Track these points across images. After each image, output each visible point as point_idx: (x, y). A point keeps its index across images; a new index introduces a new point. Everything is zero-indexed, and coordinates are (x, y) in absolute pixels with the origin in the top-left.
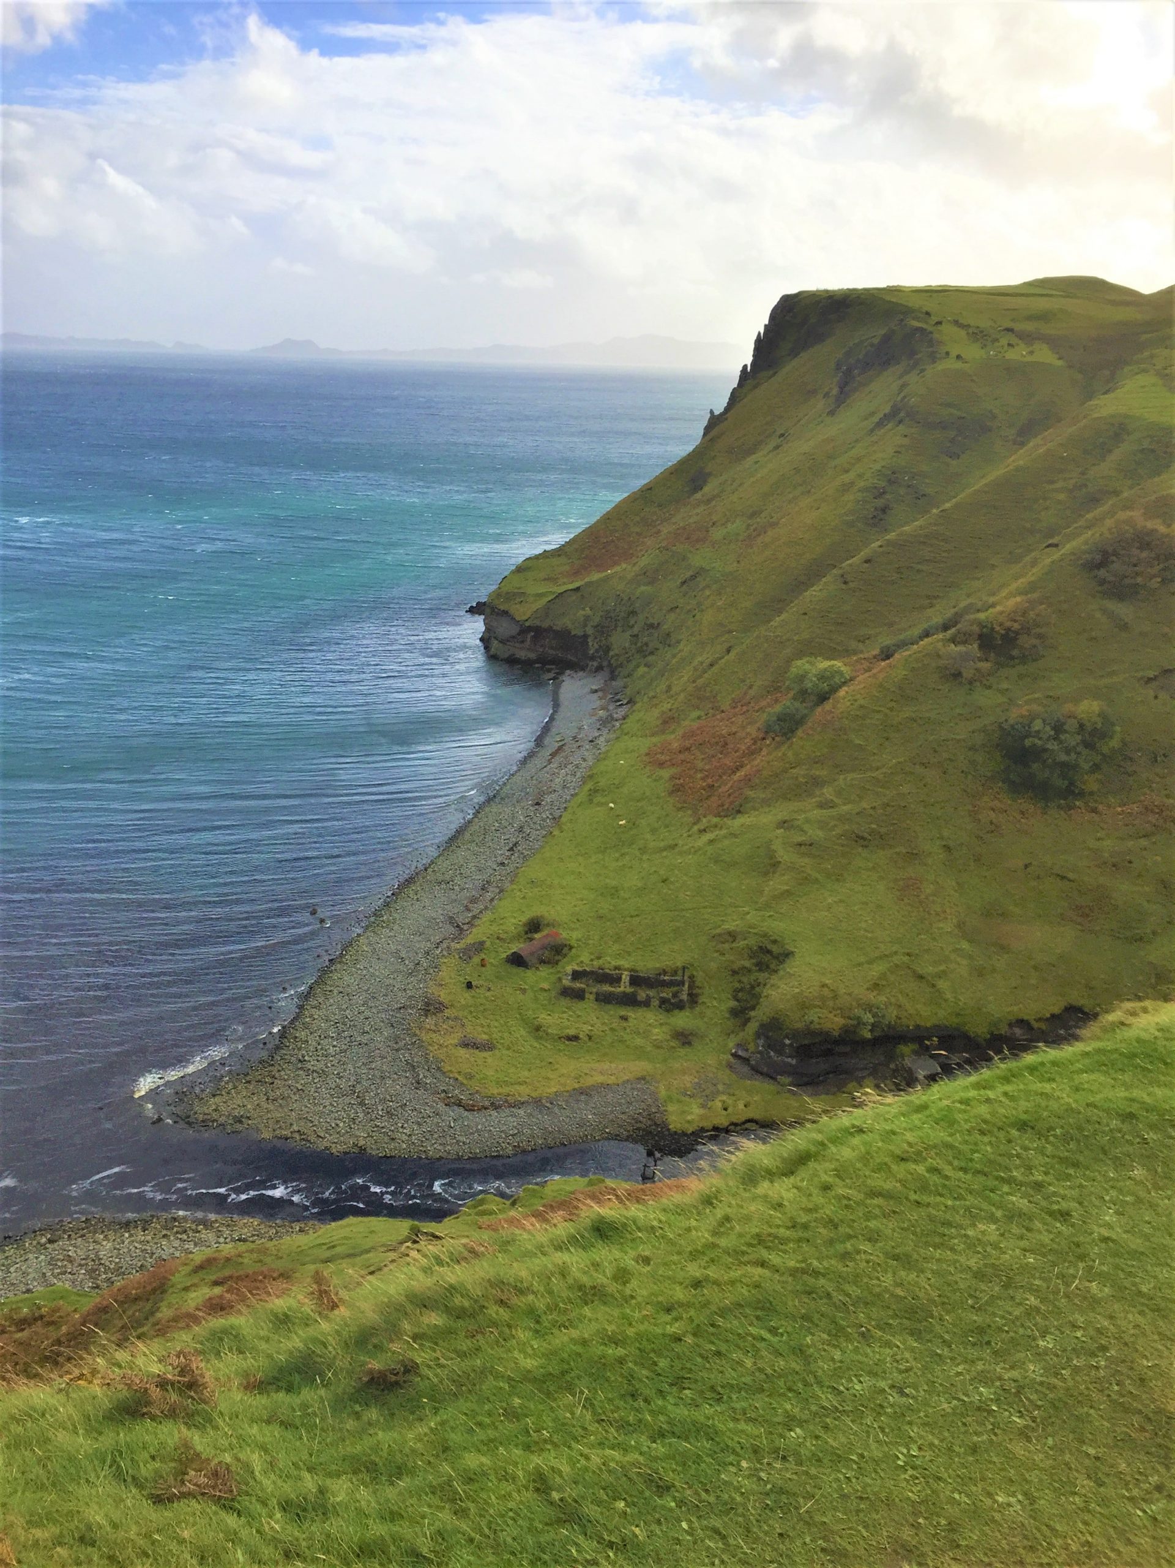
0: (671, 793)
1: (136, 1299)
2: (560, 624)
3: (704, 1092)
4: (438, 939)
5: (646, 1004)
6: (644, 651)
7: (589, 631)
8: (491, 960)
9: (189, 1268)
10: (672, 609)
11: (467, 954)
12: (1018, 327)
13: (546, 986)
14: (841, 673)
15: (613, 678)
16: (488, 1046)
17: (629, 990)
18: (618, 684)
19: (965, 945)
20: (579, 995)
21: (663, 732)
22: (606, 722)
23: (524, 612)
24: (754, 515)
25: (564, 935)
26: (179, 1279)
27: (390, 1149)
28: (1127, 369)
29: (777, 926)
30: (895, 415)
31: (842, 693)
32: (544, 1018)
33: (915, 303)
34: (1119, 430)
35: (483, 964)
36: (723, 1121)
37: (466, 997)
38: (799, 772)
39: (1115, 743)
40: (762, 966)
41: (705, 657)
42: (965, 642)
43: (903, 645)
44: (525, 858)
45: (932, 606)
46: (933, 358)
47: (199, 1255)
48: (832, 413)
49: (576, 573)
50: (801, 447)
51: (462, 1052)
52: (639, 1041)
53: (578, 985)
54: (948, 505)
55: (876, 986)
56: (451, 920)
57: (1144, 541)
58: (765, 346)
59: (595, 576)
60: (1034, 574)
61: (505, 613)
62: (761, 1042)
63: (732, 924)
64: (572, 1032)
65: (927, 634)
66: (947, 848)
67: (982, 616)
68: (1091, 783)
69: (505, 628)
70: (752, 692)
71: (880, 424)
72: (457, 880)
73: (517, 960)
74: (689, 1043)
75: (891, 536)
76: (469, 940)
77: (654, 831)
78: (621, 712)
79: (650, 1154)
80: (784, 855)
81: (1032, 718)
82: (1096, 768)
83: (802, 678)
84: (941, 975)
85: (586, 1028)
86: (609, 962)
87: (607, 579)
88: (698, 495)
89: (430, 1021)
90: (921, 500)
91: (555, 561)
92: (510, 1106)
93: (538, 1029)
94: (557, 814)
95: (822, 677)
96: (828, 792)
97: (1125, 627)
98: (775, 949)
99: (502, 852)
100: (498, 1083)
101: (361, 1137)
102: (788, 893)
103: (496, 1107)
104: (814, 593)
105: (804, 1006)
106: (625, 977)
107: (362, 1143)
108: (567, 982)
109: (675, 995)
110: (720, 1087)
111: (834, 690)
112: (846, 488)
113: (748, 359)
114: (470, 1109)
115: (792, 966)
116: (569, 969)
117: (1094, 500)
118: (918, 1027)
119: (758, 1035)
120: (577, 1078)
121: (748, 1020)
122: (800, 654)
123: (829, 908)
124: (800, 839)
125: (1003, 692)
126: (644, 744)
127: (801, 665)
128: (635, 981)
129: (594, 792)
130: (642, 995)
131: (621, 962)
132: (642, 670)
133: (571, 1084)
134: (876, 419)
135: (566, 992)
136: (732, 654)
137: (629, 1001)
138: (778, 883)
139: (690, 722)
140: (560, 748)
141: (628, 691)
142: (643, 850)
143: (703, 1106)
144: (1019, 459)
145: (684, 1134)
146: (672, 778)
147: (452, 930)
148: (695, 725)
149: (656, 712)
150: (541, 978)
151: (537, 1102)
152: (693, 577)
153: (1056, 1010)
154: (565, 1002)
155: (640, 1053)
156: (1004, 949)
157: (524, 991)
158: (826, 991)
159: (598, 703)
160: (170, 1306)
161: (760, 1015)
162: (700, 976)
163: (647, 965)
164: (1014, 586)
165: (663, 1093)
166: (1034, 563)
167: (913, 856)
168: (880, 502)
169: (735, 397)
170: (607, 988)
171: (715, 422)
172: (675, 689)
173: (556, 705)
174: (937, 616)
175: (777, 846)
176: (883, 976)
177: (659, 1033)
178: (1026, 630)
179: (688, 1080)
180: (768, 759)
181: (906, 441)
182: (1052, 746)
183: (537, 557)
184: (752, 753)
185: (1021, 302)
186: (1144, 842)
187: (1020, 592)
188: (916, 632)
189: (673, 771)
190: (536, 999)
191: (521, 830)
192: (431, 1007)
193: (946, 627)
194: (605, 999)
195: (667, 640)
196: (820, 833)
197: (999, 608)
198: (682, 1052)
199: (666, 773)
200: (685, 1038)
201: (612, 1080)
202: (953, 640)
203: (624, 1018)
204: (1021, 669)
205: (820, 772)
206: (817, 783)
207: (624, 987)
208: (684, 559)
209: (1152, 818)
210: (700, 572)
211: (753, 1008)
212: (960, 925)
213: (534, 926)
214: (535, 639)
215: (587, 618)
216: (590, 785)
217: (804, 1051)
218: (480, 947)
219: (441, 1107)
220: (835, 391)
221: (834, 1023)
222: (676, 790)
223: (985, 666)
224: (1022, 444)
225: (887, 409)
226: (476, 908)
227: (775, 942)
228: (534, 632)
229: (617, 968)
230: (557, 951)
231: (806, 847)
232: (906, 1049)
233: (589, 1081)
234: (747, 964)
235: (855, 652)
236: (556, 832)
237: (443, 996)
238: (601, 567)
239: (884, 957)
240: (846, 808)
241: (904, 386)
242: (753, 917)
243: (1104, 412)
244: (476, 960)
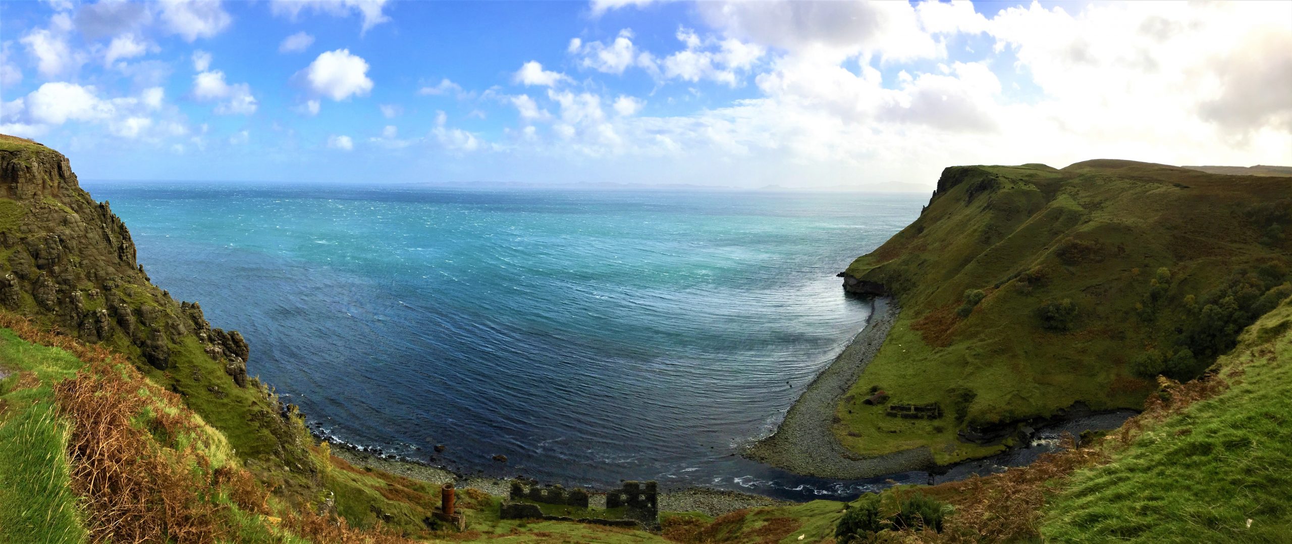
0: (923, 340)
1: (733, 522)
2: (873, 280)
3: (949, 450)
4: (836, 394)
5: (922, 418)
6: (905, 290)
7: (884, 282)
8: (857, 402)
9: (752, 514)
10: (915, 274)
11: (849, 400)
12: (1024, 179)
13: (880, 412)
14: (981, 294)
15: (893, 299)
16: (859, 436)
17: (915, 413)
18: (896, 301)
19: (1036, 385)
20: (895, 416)
21: (916, 318)
22: (893, 314)
23: (858, 276)
24: (943, 241)
25: (886, 392)
26: (749, 517)
27: (823, 475)
28: (1059, 193)
29: (970, 385)
30: (988, 207)
31: (983, 300)
32: (881, 424)
33: (991, 170)
34: (1060, 211)
35: (855, 404)
36: (957, 460)
37: (849, 416)
38: (972, 329)
39: (1076, 312)
40: (966, 401)
41: (930, 291)
42: (1023, 281)
43: (1002, 283)
44: (867, 364)
45: (1009, 270)
46: (999, 188)
47: (757, 509)
48: (967, 206)
49: (879, 262)
50: (957, 218)
51: (850, 438)
52: (920, 432)
53: (894, 412)
54: (1010, 236)
55: (1009, 403)
56: (840, 387)
57: (1075, 246)
58: (940, 183)
59: (886, 263)
60: (1042, 259)
61: (852, 276)
62: (969, 428)
63: (953, 386)
64: (893, 430)
65: (1009, 279)
66: (1026, 352)
67: (1028, 272)
68: (1070, 325)
69: (852, 282)
70: (949, 302)
71: (984, 210)
72: (841, 372)
73: (868, 402)
74: (942, 432)
75: (993, 247)
76: (848, 395)
77: (917, 353)
78: (897, 311)
79: (930, 475)
80: (970, 360)
81: (1049, 306)
82: (1071, 321)
83: (969, 296)
84: (1031, 397)
85: (899, 428)
86: (905, 403)
87: (890, 264)
88: (921, 235)
89: (836, 426)
90: (1000, 236)
91: (870, 258)
92: (871, 458)
93: (879, 428)
94: (878, 348)
95: (976, 295)
96: (982, 336)
97: (1073, 274)
98: (970, 394)
99: (858, 363)
100: (865, 449)
101: (812, 470)
102: (972, 374)
103: (864, 458)
104: (969, 267)
105: (983, 413)
106: (912, 408)
107: (812, 472)
108: (889, 410)
109: (933, 414)
110: (955, 447)
111: (980, 300)
112: (975, 231)
113: (936, 189)
114: (854, 460)
115: (976, 400)
116: (889, 405)
117: (1056, 234)
118: (1024, 416)
119: (967, 426)
120: (897, 447)
121: (963, 421)
122: (967, 288)
123: (987, 377)
124: (974, 353)
125: (1038, 297)
126: (908, 322)
127: (968, 292)
128: (916, 409)
129: (891, 340)
130: (920, 414)
131: (910, 403)
132: (904, 296)
133: (894, 450)
134: (982, 208)
135: (889, 414)
136: (939, 290)
137: (915, 417)
138: (969, 369)
139: (927, 313)
140: (877, 324)
141: (900, 304)
142: (914, 361)
143: (950, 455)
144: (1030, 221)
145: (944, 466)
146: (923, 334)
147: (841, 391)
148: (929, 315)
149: (912, 311)
150: (879, 409)
151: (882, 457)
152: (923, 263)
153: (1072, 403)
154: (888, 418)
155: (921, 437)
156: (1050, 384)
157: (872, 414)
158: (991, 407)
159: (888, 308)
160: (748, 527)
161: (968, 419)
162: (942, 406)
163: (921, 403)
164: (1036, 262)
165: (932, 451)
166: (1041, 255)
167: (1014, 356)
168: (987, 236)
169: (932, 201)
170: (905, 412)
171: (925, 209)
172: (919, 303)
173: (873, 309)
174: (1012, 273)
175: (967, 356)
176: (1010, 399)
177: (928, 429)
178: (1043, 276)
179: (943, 446)
180: (960, 325)
181: (993, 215)
182: (1057, 315)
183: (863, 256)
184: (953, 323)
185: (1023, 171)
186: (1090, 343)
187: (1038, 264)
188: (1005, 279)
189: (922, 332)
190: (877, 417)
191: (864, 354)
192: (836, 420)
193: (1016, 277)
194: (905, 417)
195: (914, 285)
196: (981, 350)
197: (1032, 270)
198: (939, 435)
199: (920, 333)
200: (939, 430)
201: (911, 447)
202: (1019, 281)
203: (914, 424)
204: (1042, 289)
205: (979, 329)
206: (978, 333)
207: (913, 412)
208: (918, 256)
209: (1091, 335)
210: (925, 261)
211: (965, 416)
212: (1034, 379)
213: (874, 389)
214: (863, 286)
215: (883, 278)
216: (889, 338)
217: (984, 431)
218: (852, 397)
219: (842, 459)
220: (967, 199)
221: (994, 418)
222: (925, 338)
223: (1030, 289)
224: (1030, 217)
225: (986, 205)
226: (849, 383)
227: (970, 391)
228: (863, 283)
229: (908, 405)
230: (884, 399)
231: (976, 356)
232: (1020, 425)
233: (901, 448)
234: (960, 400)
235: (984, 287)
236: (879, 355)
237: (840, 415)
238: (887, 260)
239: (1010, 393)
240: (990, 341)
241: (990, 197)
242: (961, 382)
243: (1054, 206)
244: (852, 402)
